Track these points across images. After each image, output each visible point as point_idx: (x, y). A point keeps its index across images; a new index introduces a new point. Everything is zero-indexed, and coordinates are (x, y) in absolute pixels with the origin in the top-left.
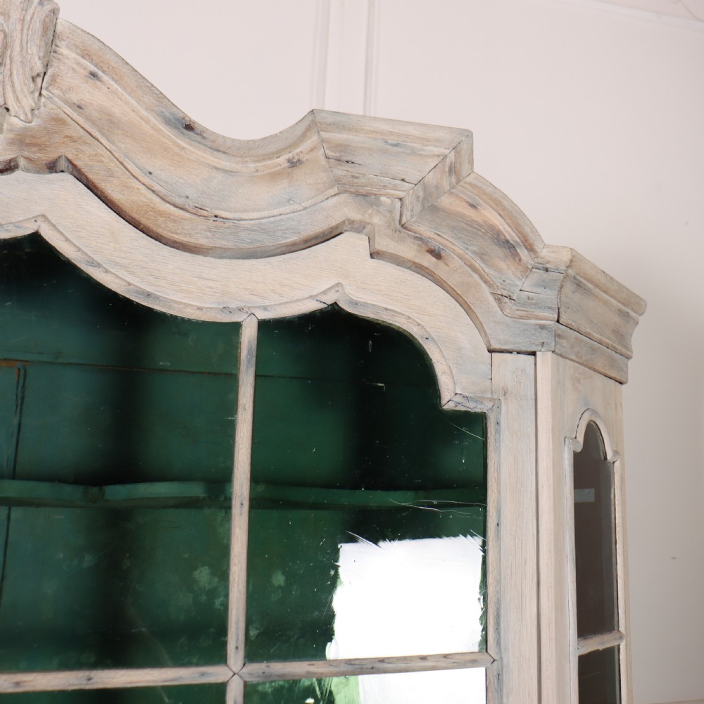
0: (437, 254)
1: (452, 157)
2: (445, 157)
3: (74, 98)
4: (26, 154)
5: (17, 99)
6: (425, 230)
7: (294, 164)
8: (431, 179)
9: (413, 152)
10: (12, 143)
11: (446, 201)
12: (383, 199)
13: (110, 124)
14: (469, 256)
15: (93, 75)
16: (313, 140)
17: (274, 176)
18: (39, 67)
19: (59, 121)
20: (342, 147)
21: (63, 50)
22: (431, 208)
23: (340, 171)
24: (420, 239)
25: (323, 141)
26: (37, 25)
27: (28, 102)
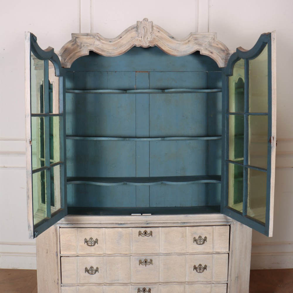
0: (212, 53)
1: (213, 37)
2: (212, 37)
3: (156, 35)
4: (151, 44)
5: (149, 37)
6: (210, 49)
7: (189, 41)
8: (211, 41)
9: (207, 37)
10: (149, 43)
11: (213, 44)
12: (203, 45)
13: (162, 38)
14: (217, 53)
15: (159, 31)
16: (191, 37)
17: (186, 43)
18: (151, 31)
19: (154, 39)
20: (196, 38)
21: (154, 28)
22: (211, 46)
23: (196, 41)
24: (209, 51)
25: (193, 37)
26: (151, 26)
27: (150, 37)
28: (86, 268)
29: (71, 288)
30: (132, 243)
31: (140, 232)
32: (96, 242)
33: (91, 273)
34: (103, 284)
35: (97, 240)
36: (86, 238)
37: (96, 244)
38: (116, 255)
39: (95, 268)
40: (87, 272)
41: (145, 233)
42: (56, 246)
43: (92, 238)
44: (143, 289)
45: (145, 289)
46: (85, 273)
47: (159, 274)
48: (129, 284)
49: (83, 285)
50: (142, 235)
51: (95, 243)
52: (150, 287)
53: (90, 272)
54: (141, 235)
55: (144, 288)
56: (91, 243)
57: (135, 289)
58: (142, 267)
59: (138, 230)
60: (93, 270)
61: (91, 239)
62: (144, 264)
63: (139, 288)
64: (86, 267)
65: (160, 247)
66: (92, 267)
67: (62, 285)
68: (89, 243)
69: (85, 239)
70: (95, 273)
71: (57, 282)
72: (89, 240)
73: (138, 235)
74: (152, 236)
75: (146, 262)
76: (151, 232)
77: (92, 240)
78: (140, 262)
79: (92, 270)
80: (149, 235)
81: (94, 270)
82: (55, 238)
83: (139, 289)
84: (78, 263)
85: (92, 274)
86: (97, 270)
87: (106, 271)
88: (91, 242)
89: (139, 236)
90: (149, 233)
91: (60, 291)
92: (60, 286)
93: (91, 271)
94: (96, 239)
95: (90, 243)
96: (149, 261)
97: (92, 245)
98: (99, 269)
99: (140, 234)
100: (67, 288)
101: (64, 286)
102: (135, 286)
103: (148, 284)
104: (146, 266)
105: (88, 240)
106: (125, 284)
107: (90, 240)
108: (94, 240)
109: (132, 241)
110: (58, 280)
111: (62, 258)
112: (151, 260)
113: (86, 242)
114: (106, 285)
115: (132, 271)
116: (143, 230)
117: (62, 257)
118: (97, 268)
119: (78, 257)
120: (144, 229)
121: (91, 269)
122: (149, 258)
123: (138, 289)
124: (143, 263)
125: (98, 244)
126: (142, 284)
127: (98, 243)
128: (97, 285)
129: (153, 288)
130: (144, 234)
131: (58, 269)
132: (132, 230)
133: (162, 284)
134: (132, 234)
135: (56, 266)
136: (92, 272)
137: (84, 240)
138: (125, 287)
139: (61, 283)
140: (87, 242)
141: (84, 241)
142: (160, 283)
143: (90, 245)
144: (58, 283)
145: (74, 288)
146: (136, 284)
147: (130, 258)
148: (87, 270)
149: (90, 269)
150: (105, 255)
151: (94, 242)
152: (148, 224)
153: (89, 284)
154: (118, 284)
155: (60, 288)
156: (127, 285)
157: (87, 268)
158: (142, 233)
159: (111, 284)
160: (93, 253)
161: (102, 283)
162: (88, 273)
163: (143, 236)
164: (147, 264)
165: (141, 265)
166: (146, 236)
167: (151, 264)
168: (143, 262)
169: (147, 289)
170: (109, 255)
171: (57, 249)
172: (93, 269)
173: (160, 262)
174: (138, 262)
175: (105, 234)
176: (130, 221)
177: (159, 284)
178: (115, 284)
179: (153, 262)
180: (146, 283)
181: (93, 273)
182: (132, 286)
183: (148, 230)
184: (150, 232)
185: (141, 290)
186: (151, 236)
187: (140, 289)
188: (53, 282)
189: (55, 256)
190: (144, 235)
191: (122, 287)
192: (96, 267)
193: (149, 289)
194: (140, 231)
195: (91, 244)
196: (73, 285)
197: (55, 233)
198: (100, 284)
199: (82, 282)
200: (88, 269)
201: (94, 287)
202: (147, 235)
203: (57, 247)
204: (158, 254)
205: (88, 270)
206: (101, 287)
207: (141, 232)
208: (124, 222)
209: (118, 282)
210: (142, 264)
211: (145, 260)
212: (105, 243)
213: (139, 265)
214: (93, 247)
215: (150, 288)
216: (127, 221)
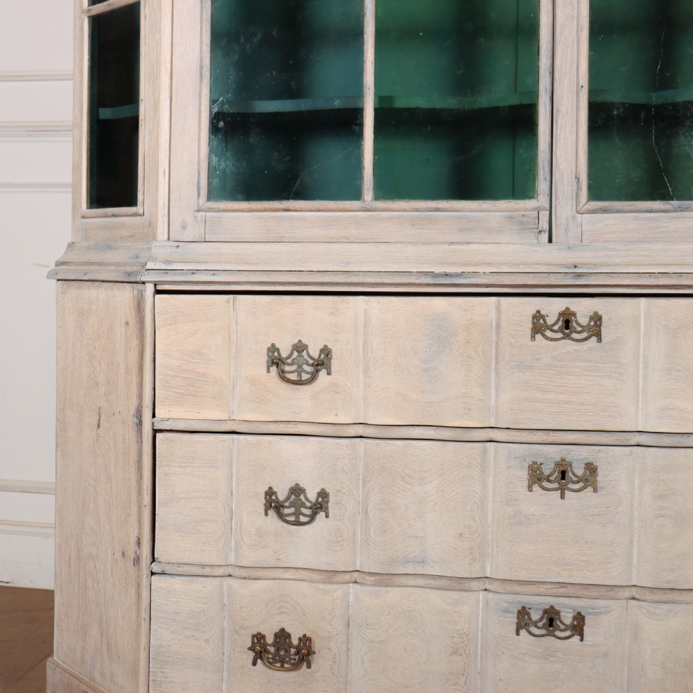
28: (270, 493)
29: (198, 585)
30: (497, 373)
31: (538, 316)
32: (323, 362)
33: (292, 518)
34: (347, 577)
35: (326, 352)
36: (278, 346)
37: (323, 373)
38: (417, 432)
39: (312, 495)
40: (271, 513)
41: (567, 324)
42: (135, 381)
43: (306, 347)
44: (545, 612)
45: (558, 613)
46: (266, 514)
47: (631, 542)
48: (474, 585)
49: (251, 573)
50: (548, 333)
51: (317, 371)
52: (580, 604)
53: (287, 511)
54: (544, 336)
55: (552, 607)
56: (300, 371)
57: (506, 611)
58: (544, 501)
59: (531, 305)
60: (303, 505)
61: (300, 347)
62: (556, 485)
63: (524, 608)
64: (270, 488)
65: (638, 402)
66: (297, 491)
67: (156, 567)
68: (287, 368)
69: (273, 349)
70: (312, 518)
71: (131, 555)
72: (289, 357)
73: (529, 332)
74: (600, 340)
75: (563, 475)
76: (597, 319)
77: (304, 353)
78: (536, 477)
79: (298, 505)
80: (585, 335)
81: (308, 504)
82: (135, 342)
83: (523, 613)
84: (231, 466)
85: (298, 523)
86: (321, 505)
87: (367, 513)
88: (300, 366)
89: (533, 338)
90: (583, 320)
91: (145, 594)
92: (145, 572)
93: (292, 510)
94: (322, 351)
95: (294, 368)
96: (580, 471)
97: (305, 377)
98: (332, 499)
99: (539, 325)
100: (176, 583)
101: (163, 573)
102: (505, 597)
103: (570, 590)
104: (562, 497)
105: (284, 354)
106: (458, 583)
107: (296, 354)
108: (315, 354)
109: (497, 363)
110: (139, 543)
111: (158, 435)
112: (591, 469)
113: (276, 361)
114: (358, 580)
115: (490, 520)
116: (553, 308)
117: (161, 431)
118: (323, 494)
119: (235, 436)
120: (559, 305)
121: (293, 497)
122: (578, 457)
123: (519, 613)
124: (549, 481)
125: (329, 374)
126: (542, 589)
127: (334, 367)
128: (317, 576)
129: (594, 614)
130: (560, 330)
131: (140, 493)
132: (498, 309)
133: (649, 596)
134: (498, 327)
135: (133, 478)
136: (297, 514)
137: (266, 351)
138: (455, 595)
139: (154, 560)
140: (278, 364)
141: (264, 359)
142: (634, 592)
143: (293, 377)
144: (137, 560)
145: (211, 584)
146: (509, 587)
147: (484, 453)
148: (273, 504)
149: (288, 499)
150: (360, 430)
151: (312, 365)
152: (579, 275)
153: (279, 573)
154: (421, 582)
155: (145, 582)
156: (467, 585)
157: (275, 493)
158: (550, 321)
159: (385, 579)
160: (304, 417)
161: (343, 569)
162: (281, 516)
163: (552, 340)
164: (571, 486)
165: (536, 487)
166: (567, 336)
167: (590, 489)
168: (547, 472)
169: (567, 618)
170: (385, 434)
171: (140, 396)
172: (302, 497)
173: (637, 483)
174: (524, 475)
175: (366, 326)
176: (490, 264)
177: (627, 593)
178: (404, 580)
179: (599, 478)
180: (563, 585)
181: (303, 519)
182: (490, 595)
183: (583, 309)
184: (591, 318)
185: (535, 616)
186: (594, 339)
187: (528, 614)
188: (118, 556)
189: (131, 433)
190: (560, 335)
191: (437, 599)
192: (319, 490)
193: (574, 618)
194: (538, 312)
195: (299, 375)
196: (207, 571)
197: (133, 322)
198: (331, 575)
199: (250, 557)
200: (281, 497)
201: (304, 585)
202: (574, 336)
203: (141, 386)
204: (625, 439)
205: (277, 501)
206: (338, 591)
207: (543, 317)
208: (459, 270)
209: (419, 571)
210: (545, 484)
211: (557, 464)
212: (366, 372)
213: (530, 488)
214: (305, 388)
215: (579, 614)
216: (475, 265)
